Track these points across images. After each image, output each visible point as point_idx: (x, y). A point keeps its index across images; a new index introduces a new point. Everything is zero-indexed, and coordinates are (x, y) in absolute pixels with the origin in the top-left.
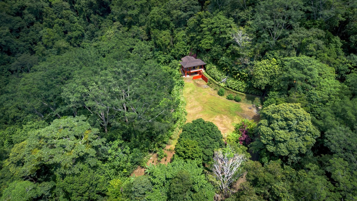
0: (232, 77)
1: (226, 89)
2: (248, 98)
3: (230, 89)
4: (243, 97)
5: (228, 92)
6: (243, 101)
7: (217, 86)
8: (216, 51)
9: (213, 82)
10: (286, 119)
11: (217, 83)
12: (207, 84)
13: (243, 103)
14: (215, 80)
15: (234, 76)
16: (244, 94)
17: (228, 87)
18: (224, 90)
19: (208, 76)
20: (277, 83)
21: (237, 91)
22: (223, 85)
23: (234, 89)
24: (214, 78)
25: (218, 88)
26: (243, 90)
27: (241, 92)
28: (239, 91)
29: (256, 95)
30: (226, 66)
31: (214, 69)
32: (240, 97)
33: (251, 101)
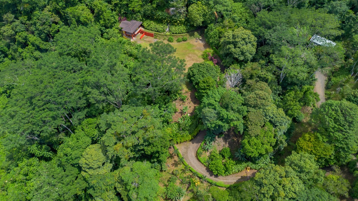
0: (173, 25)
1: (173, 36)
2: (191, 35)
3: (175, 35)
4: (187, 36)
5: (175, 38)
6: (188, 39)
7: (165, 36)
8: (149, 10)
9: (159, 34)
10: (244, 39)
11: (163, 34)
12: (155, 38)
13: (189, 40)
14: (160, 32)
15: (174, 24)
16: (186, 34)
17: (173, 33)
18: (172, 37)
19: (150, 31)
20: (209, 18)
21: (181, 33)
22: (168, 34)
23: (179, 33)
24: (158, 31)
25: (166, 37)
26: (185, 31)
27: (184, 33)
28: (182, 33)
29: (194, 31)
30: (165, 19)
31: (153, 24)
32: (185, 37)
33: (193, 37)
